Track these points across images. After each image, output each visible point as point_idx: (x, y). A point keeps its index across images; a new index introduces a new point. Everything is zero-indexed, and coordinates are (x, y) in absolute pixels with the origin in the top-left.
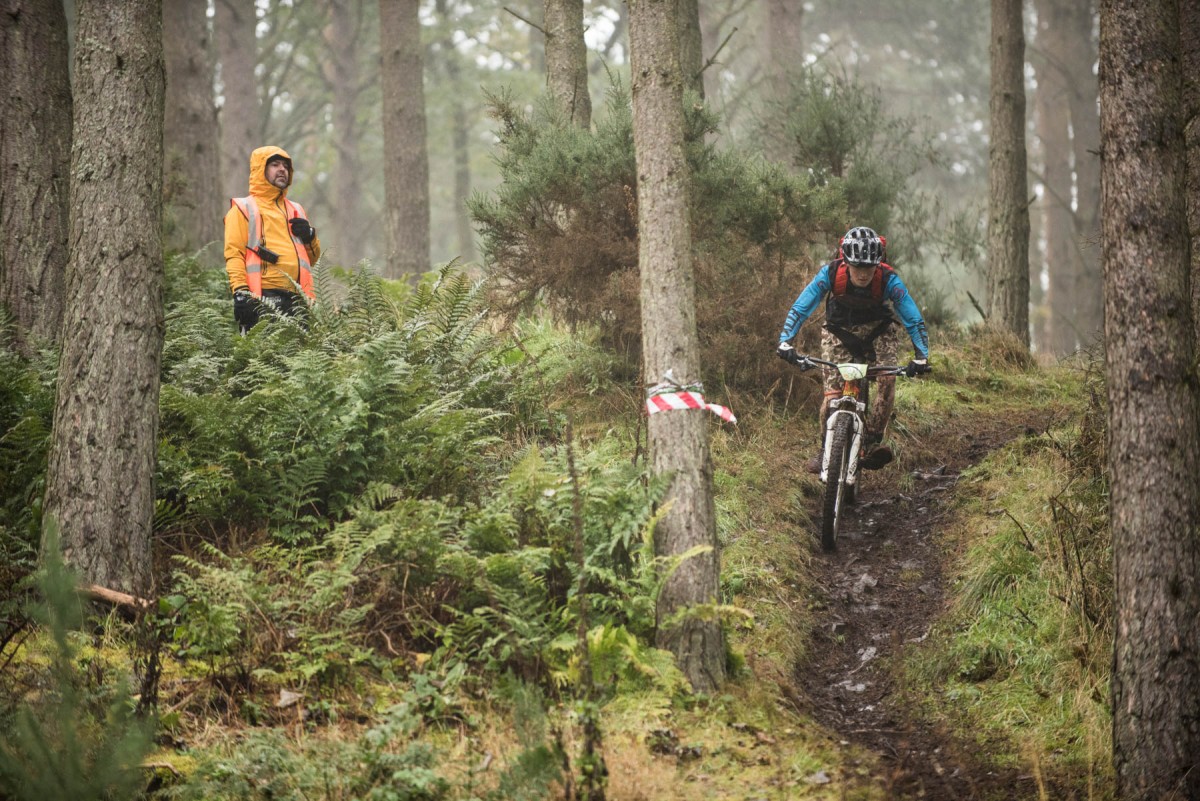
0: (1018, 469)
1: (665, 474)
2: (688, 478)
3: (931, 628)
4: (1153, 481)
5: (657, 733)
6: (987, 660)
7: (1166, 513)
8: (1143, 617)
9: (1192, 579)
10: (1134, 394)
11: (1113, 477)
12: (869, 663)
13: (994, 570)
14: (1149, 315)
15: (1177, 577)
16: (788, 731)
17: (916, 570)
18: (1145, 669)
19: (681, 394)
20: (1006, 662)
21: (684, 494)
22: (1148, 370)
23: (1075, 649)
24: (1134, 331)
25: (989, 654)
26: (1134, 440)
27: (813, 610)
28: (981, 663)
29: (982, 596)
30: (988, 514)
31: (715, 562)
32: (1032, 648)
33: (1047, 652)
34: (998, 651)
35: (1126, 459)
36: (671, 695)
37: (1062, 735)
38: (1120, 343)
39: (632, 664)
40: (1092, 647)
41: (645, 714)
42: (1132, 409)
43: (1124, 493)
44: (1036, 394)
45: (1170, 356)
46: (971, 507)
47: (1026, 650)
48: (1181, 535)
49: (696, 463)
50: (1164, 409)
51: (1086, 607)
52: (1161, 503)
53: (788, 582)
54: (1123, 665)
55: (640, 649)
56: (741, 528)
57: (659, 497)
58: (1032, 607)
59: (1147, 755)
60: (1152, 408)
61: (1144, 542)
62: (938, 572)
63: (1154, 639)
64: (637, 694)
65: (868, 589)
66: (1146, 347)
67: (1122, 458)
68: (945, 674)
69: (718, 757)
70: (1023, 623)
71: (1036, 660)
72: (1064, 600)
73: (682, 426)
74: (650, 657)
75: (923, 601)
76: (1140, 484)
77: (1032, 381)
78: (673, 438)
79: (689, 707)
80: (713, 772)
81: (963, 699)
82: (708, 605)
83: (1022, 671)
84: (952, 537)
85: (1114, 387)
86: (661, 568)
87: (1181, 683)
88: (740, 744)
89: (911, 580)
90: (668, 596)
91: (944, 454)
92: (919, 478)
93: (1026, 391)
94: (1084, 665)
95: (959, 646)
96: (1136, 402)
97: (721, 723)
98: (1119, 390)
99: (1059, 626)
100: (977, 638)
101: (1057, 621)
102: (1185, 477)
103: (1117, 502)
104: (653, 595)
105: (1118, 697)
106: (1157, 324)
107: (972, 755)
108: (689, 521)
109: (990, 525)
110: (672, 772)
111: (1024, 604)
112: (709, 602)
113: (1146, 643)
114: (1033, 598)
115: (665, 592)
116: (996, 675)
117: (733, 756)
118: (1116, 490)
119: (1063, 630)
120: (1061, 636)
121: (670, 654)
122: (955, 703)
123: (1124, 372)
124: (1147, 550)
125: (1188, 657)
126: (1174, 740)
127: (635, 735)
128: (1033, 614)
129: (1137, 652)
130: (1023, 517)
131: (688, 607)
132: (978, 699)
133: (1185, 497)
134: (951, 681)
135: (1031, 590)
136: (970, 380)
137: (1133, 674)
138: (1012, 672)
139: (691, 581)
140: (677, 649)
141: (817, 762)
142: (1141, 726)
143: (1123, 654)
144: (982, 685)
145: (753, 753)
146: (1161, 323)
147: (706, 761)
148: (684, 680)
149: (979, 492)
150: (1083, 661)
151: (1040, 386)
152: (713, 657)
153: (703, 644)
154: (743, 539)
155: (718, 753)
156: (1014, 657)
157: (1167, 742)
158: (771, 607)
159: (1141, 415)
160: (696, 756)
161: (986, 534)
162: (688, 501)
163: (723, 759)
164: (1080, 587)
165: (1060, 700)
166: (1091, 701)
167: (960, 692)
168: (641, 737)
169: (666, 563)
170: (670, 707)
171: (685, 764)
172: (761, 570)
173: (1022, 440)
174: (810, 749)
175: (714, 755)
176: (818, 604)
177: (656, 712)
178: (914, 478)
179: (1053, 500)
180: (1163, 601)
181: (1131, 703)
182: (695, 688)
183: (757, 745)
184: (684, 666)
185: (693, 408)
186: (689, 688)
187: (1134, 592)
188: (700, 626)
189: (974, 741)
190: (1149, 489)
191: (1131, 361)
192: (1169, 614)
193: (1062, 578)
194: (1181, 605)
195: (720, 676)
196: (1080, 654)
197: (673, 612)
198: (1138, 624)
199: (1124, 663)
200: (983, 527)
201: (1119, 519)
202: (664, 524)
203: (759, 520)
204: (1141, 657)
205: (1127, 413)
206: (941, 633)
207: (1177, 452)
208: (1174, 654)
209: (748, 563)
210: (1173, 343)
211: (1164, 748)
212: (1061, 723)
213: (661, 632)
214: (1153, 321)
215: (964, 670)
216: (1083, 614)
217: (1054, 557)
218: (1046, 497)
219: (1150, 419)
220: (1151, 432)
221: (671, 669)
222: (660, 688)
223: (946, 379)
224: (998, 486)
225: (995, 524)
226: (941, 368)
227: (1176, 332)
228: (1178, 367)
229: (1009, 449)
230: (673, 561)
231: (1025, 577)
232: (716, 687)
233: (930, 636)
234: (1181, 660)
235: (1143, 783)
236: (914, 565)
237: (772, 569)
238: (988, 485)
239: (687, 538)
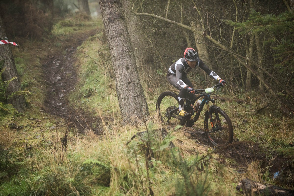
0: (90, 45)
1: (2, 61)
2: (8, 61)
3: (75, 87)
4: (118, 43)
5: (11, 124)
6: (89, 92)
7: (122, 50)
8: (121, 75)
9: (131, 65)
10: (110, 23)
11: (109, 44)
12: (62, 98)
13: (88, 70)
14: (110, 4)
15: (127, 65)
16: (44, 118)
17: (70, 73)
18: (124, 88)
19: (2, 40)
20: (94, 92)
21: (8, 65)
22: (112, 17)
23: (109, 85)
24: (108, 8)
25: (90, 90)
26: (112, 34)
27: (46, 88)
28: (88, 93)
29: (86, 77)
30: (85, 57)
31: (18, 80)
32: (100, 87)
33: (103, 88)
34: (91, 89)
35: (111, 39)
36: (13, 114)
37: (109, 106)
38: (105, 11)
39: (2, 109)
40: (113, 85)
41: (7, 120)
42: (110, 27)
43: (112, 47)
44: (92, 26)
45: (117, 13)
46: (80, 56)
47: (98, 88)
48: (127, 55)
49: (9, 57)
50: (118, 26)
51: (110, 75)
52: (121, 48)
53: (39, 82)
54: (119, 88)
55: (4, 105)
56: (25, 71)
57: (1, 67)
58: (98, 77)
59: (127, 107)
60: (115, 26)
61: (119, 58)
62: (75, 73)
63: (125, 80)
64: (4, 116)
65: (59, 80)
66: (111, 12)
67: (110, 39)
68: (80, 97)
69: (27, 127)
70: (97, 82)
71: (101, 90)
72: (105, 74)
73: (4, 48)
74: (6, 106)
75: (73, 81)
76: (115, 44)
77: (91, 23)
78: (2, 52)
79: (18, 116)
80: (27, 131)
81: (85, 102)
82: (19, 92)
83: (98, 93)
84: (77, 64)
85: (105, 22)
86: (5, 84)
87: (132, 89)
88: (32, 123)
89: (69, 76)
90: (8, 91)
91: (73, 44)
92: (67, 51)
93: (90, 26)
94: (112, 89)
95: (82, 90)
96: (111, 25)
97: (27, 119)
98: (107, 23)
99: (105, 81)
100: (86, 87)
101: (104, 80)
102: (125, 41)
103: (111, 50)
104: (5, 91)
105: (119, 95)
106: (112, 5)
107: (89, 115)
108: (10, 72)
109: (86, 60)
110: (16, 133)
111: (96, 77)
112: (19, 91)
113: (123, 81)
114: (98, 75)
115: (7, 90)
116: (92, 95)
117: (31, 126)
118: (110, 47)
119: (106, 82)
120: (105, 83)
121: (11, 105)
122: (83, 103)
123: (107, 18)
124: (120, 60)
125: (133, 83)
126: (133, 103)
127: (6, 126)
128: (98, 79)
129: (121, 84)
130: (92, 56)
131: (14, 93)
132: (88, 102)
133: (126, 46)
134: (82, 98)
135: (97, 74)
136: (76, 25)
137: (121, 89)
138: (96, 93)
139: (13, 86)
140: (13, 103)
141: (52, 124)
142: (125, 101)
143: (118, 85)
144: (89, 98)
145: (36, 124)
146: (113, 5)
147: (24, 129)
148: (16, 110)
149: (82, 52)
150: (111, 88)
151: (93, 24)
152: (22, 103)
153: (19, 101)
154: (26, 73)
155: (27, 126)
156: (96, 90)
157: (131, 103)
158: (36, 89)
159: (113, 28)
160: (22, 128)
161: (85, 62)
162: (9, 66)
163: (28, 128)
164: (108, 71)
165: (107, 98)
166: (114, 97)
167: (84, 100)
168: (7, 126)
169: (6, 83)
170: (13, 117)
171: (19, 130)
172: (32, 80)
173: (90, 38)
174: (49, 121)
175: (26, 127)
176: (47, 86)
177: (10, 119)
178: (66, 51)
179: (98, 51)
180: (125, 71)
181: (122, 96)
182: (19, 112)
183: (36, 123)
184: (15, 107)
185: (6, 43)
186: (18, 112)
187: (118, 70)
188: (18, 96)
189: (89, 111)
190: (117, 45)
191: (108, 15)
192: (127, 74)
193: (104, 69)
194: (129, 71)
195: (25, 108)
196: (110, 87)
197: (11, 94)
198: (120, 77)
199: (119, 87)
200: (84, 60)
201: (112, 53)
202: (4, 73)
203: (30, 68)
204: (122, 85)
205: (110, 28)
206: (78, 88)
207: (122, 35)
208: (130, 83)
209: (28, 79)
210: (117, 9)
211: (131, 105)
212: (108, 104)
213: (8, 99)
214: (111, 5)
215: (85, 95)
216: (110, 77)
217: (101, 65)
218: (97, 50)
219: (115, 28)
220: (116, 32)
221: (12, 108)
222: (10, 113)
223: (70, 26)
224: (86, 50)
225: (87, 59)
226: (69, 23)
227: (117, 7)
228: (119, 15)
229: (87, 40)
230: (8, 82)
231: (95, 71)
232: (24, 110)
233: (75, 88)
234: (131, 84)
235: (127, 114)
236: (69, 72)
237: (35, 79)
238: (84, 50)
239: (10, 76)
